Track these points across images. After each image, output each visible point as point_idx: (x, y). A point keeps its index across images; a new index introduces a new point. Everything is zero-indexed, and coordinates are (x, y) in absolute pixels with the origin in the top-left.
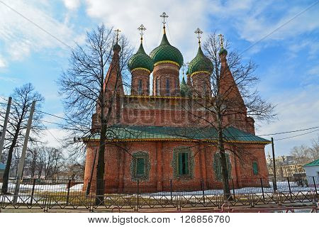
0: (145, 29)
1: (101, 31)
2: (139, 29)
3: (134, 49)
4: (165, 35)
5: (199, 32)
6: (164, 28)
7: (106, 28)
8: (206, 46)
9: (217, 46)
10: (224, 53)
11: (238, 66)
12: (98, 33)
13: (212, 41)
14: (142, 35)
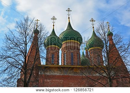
0: (56, 19)
1: (26, 20)
2: (52, 19)
3: (48, 32)
4: (69, 23)
5: (92, 21)
6: (69, 18)
7: (29, 19)
8: (98, 30)
9: (106, 30)
10: (110, 34)
11: (121, 44)
12: (24, 22)
13: (102, 27)
14: (54, 23)
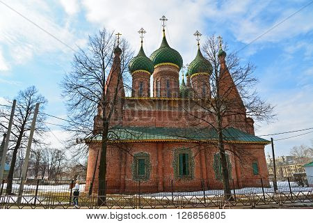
0: (145, 32)
1: (103, 34)
2: (139, 32)
4: (164, 38)
5: (198, 35)
6: (164, 31)
7: (107, 31)
8: (205, 48)
9: (216, 48)
10: (223, 54)
11: (237, 68)
12: (99, 36)
13: (211, 43)
14: (142, 38)
